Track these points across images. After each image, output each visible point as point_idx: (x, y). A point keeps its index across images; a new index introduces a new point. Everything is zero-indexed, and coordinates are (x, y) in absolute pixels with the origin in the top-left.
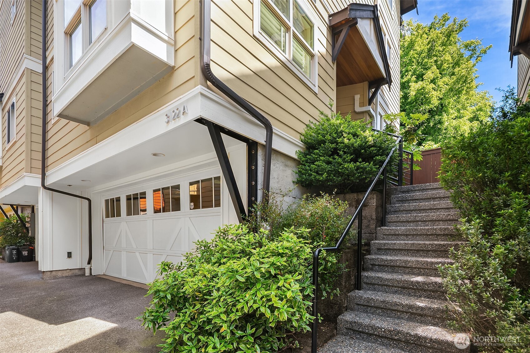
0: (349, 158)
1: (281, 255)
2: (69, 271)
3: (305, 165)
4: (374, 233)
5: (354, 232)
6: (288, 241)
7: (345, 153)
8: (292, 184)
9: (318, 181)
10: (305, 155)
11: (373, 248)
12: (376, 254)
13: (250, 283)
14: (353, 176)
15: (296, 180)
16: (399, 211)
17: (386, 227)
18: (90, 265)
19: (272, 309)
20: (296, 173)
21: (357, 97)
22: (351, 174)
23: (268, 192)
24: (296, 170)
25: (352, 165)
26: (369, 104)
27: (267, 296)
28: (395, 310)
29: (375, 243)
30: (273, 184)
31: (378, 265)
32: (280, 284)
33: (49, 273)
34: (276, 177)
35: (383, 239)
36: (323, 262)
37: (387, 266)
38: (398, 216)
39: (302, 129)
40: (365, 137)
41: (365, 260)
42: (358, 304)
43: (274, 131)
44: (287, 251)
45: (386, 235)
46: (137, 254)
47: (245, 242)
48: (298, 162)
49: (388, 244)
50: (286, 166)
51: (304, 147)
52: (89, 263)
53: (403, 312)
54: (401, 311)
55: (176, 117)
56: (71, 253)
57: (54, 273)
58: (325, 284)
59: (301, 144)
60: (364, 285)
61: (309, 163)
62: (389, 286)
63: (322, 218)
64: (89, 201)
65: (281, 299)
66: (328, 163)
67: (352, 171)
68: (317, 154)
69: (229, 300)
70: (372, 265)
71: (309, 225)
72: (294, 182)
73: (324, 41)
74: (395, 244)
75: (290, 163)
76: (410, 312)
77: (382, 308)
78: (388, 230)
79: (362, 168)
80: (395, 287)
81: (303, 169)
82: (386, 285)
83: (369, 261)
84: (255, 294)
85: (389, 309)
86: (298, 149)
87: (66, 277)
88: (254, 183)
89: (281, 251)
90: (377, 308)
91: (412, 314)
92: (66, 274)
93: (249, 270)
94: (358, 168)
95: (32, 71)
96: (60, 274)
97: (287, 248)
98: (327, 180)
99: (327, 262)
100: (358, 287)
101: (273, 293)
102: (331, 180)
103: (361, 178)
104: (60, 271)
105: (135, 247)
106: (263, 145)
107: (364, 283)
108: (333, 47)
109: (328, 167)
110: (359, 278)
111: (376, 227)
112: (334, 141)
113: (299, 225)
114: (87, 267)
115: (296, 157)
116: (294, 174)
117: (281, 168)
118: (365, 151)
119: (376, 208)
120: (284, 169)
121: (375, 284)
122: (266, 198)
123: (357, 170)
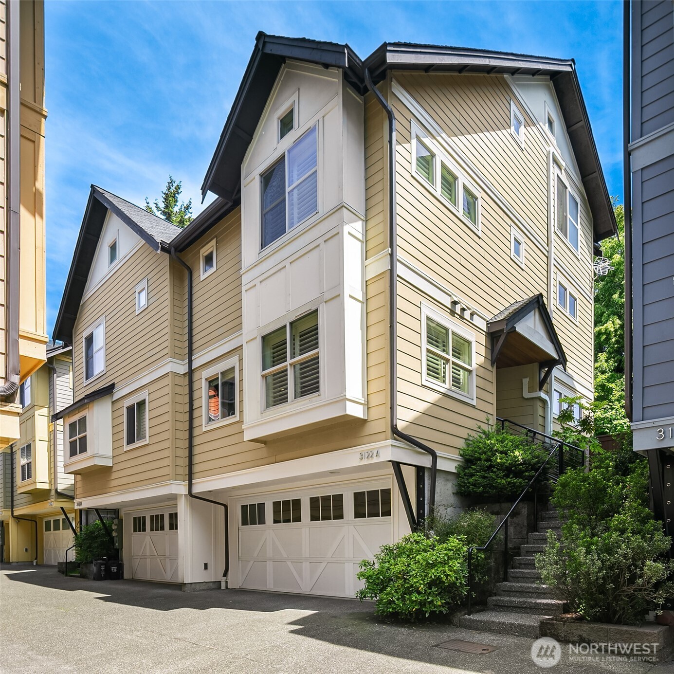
0: (502, 474)
1: (450, 550)
2: (205, 583)
3: (463, 478)
4: (525, 539)
5: (501, 536)
6: (453, 543)
7: (498, 469)
8: (452, 495)
9: (476, 492)
10: (465, 468)
11: (523, 551)
12: (525, 556)
13: (433, 565)
14: (506, 490)
15: (456, 492)
16: (553, 517)
17: (537, 533)
18: (225, 578)
19: (447, 576)
20: (456, 486)
21: (526, 381)
22: (504, 487)
23: (434, 505)
24: (455, 482)
25: (503, 481)
26: (540, 389)
27: (444, 570)
28: (528, 592)
29: (523, 547)
30: (437, 498)
31: (524, 564)
32: (450, 564)
33: (189, 585)
34: (439, 492)
35: (534, 543)
36: (475, 557)
37: (531, 564)
38: (549, 523)
39: (461, 444)
40: (516, 457)
41: (514, 560)
42: (504, 591)
43: (437, 454)
44: (453, 548)
45: (536, 540)
46: (289, 563)
47: (425, 544)
48: (457, 475)
49: (534, 547)
50: (447, 480)
51: (463, 461)
52: (225, 574)
53: (533, 593)
54: (532, 592)
55: (370, 456)
56: (207, 564)
57: (193, 585)
58: (478, 573)
59: (459, 458)
60: (511, 579)
61: (468, 476)
62: (528, 578)
63: (476, 527)
64: (226, 507)
65: (451, 571)
66: (484, 477)
67: (504, 486)
68: (475, 469)
69: (423, 574)
70: (519, 564)
71: (467, 533)
72: (453, 493)
73: (483, 351)
74: (539, 547)
75: (450, 477)
76: (537, 592)
77: (520, 592)
78: (538, 535)
79: (512, 483)
80: (533, 578)
81: (462, 482)
82: (526, 578)
83: (517, 561)
84: (437, 570)
85: (525, 592)
86: (456, 464)
87: (203, 590)
88: (422, 499)
89: (450, 548)
90: (517, 592)
91: (539, 593)
92: (203, 587)
93: (434, 557)
94: (509, 483)
95: (176, 374)
96: (198, 587)
97: (453, 546)
98: (484, 492)
99: (478, 557)
100: (506, 579)
101: (447, 569)
102: (487, 492)
103: (512, 491)
104: (198, 584)
105: (285, 555)
106: (429, 468)
107: (511, 577)
108: (492, 351)
109: (484, 482)
110: (506, 573)
111: (527, 533)
112: (488, 460)
113: (459, 533)
114: (223, 580)
115: (454, 471)
116: (454, 486)
117: (443, 483)
118: (516, 468)
119: (527, 517)
120: (445, 483)
121: (518, 577)
122: (432, 511)
123: (508, 485)
